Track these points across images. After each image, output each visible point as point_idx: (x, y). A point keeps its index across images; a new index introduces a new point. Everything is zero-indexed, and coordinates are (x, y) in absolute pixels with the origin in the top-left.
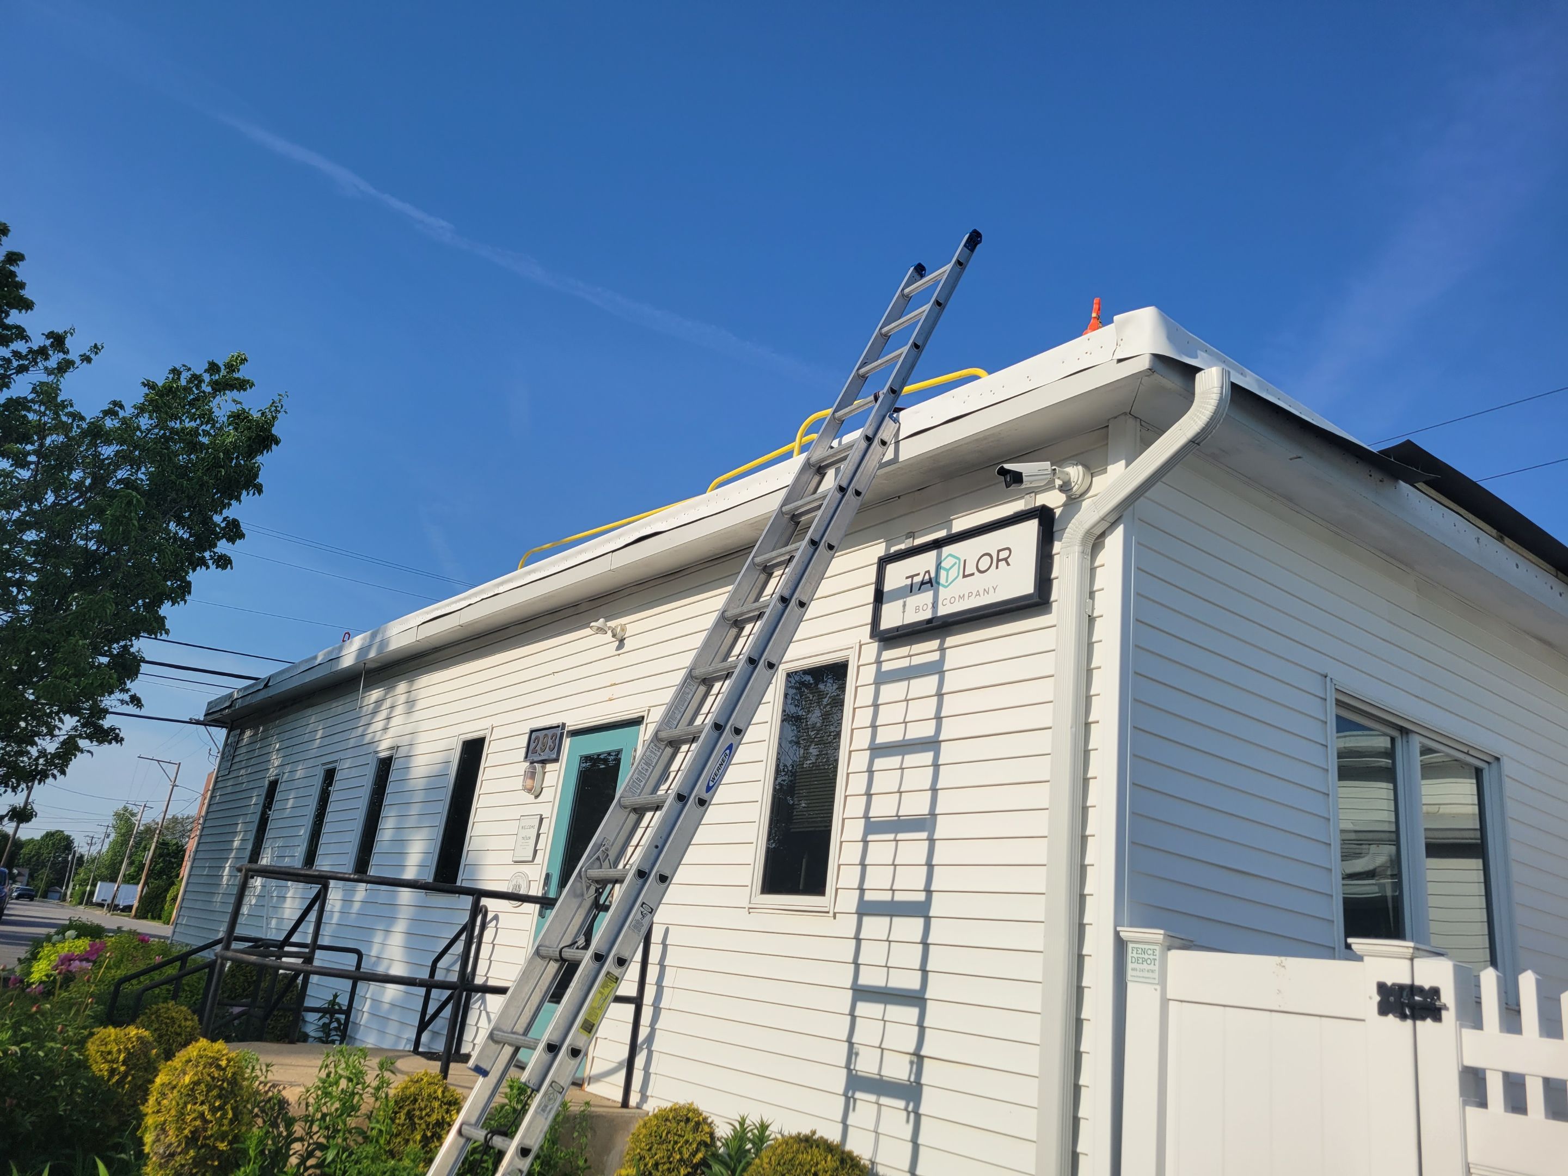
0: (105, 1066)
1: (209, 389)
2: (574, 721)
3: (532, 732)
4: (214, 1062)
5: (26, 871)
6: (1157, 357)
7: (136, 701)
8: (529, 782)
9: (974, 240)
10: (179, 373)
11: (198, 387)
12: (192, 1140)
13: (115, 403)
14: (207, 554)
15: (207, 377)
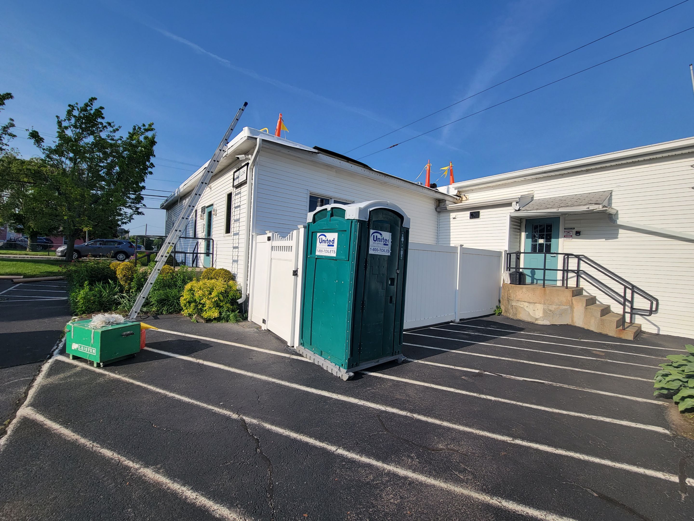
0: (113, 268)
1: (143, 131)
2: (206, 205)
3: (202, 208)
4: (127, 265)
5: (156, 247)
6: (248, 136)
7: (144, 205)
8: (201, 218)
9: (246, 104)
10: (135, 127)
11: (140, 130)
12: (124, 276)
13: (121, 137)
14: (146, 171)
15: (142, 128)
